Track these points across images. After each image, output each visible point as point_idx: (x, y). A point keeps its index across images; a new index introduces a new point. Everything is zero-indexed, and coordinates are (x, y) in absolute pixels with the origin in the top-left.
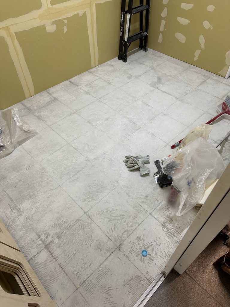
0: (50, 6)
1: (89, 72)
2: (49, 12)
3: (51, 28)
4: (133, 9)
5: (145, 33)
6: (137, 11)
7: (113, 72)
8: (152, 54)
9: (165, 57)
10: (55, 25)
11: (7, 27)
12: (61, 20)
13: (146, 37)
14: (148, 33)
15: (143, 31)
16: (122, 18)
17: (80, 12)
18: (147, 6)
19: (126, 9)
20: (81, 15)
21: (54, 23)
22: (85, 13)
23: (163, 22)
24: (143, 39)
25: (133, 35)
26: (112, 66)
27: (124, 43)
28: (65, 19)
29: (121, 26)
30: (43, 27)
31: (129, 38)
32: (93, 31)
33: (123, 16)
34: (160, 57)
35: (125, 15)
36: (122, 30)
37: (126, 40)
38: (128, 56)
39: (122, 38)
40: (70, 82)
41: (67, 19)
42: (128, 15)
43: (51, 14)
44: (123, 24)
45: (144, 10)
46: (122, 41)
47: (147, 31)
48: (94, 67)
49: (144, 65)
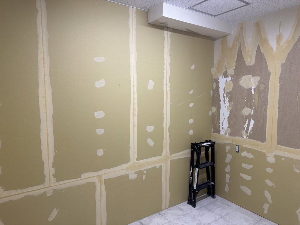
0: (135, 161)
1: (159, 214)
2: (134, 165)
3: (133, 176)
4: (200, 164)
5: (212, 183)
6: (204, 167)
7: (183, 217)
8: (220, 201)
9: (234, 205)
10: (137, 174)
11: (100, 175)
12: (142, 170)
13: (213, 186)
14: (214, 183)
15: (210, 181)
16: (192, 170)
17: (158, 166)
18: (212, 163)
19: (195, 164)
20: (157, 167)
21: (136, 173)
22: (161, 166)
23: (228, 176)
24: (211, 188)
25: (202, 184)
26: (181, 210)
27: (193, 190)
28: (145, 170)
29: (190, 176)
30: (128, 176)
31: (197, 186)
32: (166, 179)
33: (192, 169)
34: (229, 205)
35: (194, 168)
36: (191, 179)
37: (195, 188)
38: (197, 202)
39: (191, 186)
40: (141, 223)
41: (147, 170)
42: (197, 169)
43: (136, 166)
44: (192, 175)
45: (210, 166)
46: (191, 189)
47: (213, 180)
48: (165, 210)
49: (213, 212)
